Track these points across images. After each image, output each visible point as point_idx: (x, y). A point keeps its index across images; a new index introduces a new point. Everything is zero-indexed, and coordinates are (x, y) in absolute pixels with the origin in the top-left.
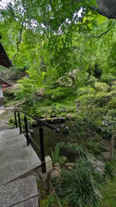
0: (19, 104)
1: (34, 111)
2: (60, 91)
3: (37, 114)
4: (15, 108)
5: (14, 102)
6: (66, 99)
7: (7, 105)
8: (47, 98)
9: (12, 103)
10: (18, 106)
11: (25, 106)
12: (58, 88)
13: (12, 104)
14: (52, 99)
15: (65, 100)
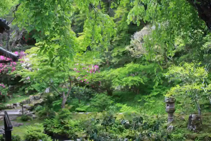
0: (34, 103)
1: (62, 123)
2: (134, 73)
3: (67, 128)
4: (21, 113)
5: (24, 99)
6: (149, 93)
7: (8, 105)
8: (103, 90)
9: (19, 100)
10: (31, 109)
11: (44, 109)
12: (129, 65)
13: (18, 103)
14: (114, 93)
15: (146, 97)
